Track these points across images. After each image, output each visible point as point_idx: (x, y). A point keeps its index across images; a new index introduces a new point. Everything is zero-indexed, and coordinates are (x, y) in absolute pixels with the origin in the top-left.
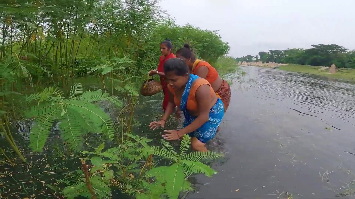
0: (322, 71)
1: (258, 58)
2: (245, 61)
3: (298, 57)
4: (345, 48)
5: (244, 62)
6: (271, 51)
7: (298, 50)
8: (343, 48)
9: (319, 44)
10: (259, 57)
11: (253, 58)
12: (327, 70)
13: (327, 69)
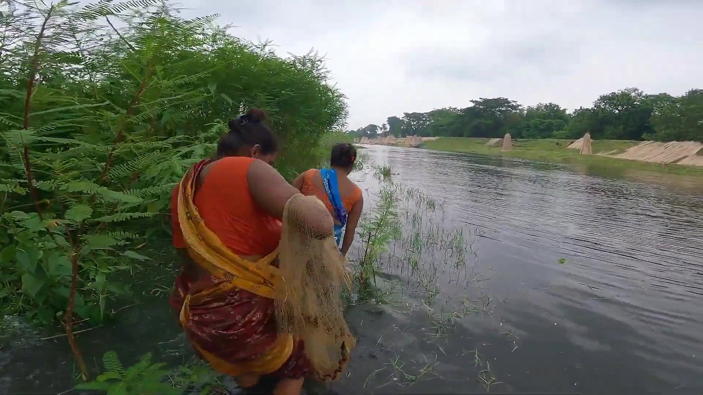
0: (490, 146)
1: (386, 129)
2: (365, 136)
3: (450, 124)
4: (518, 103)
5: (363, 138)
6: (407, 115)
7: (448, 110)
8: (514, 104)
9: (480, 98)
10: (388, 127)
11: (377, 129)
12: (498, 145)
13: (497, 143)
